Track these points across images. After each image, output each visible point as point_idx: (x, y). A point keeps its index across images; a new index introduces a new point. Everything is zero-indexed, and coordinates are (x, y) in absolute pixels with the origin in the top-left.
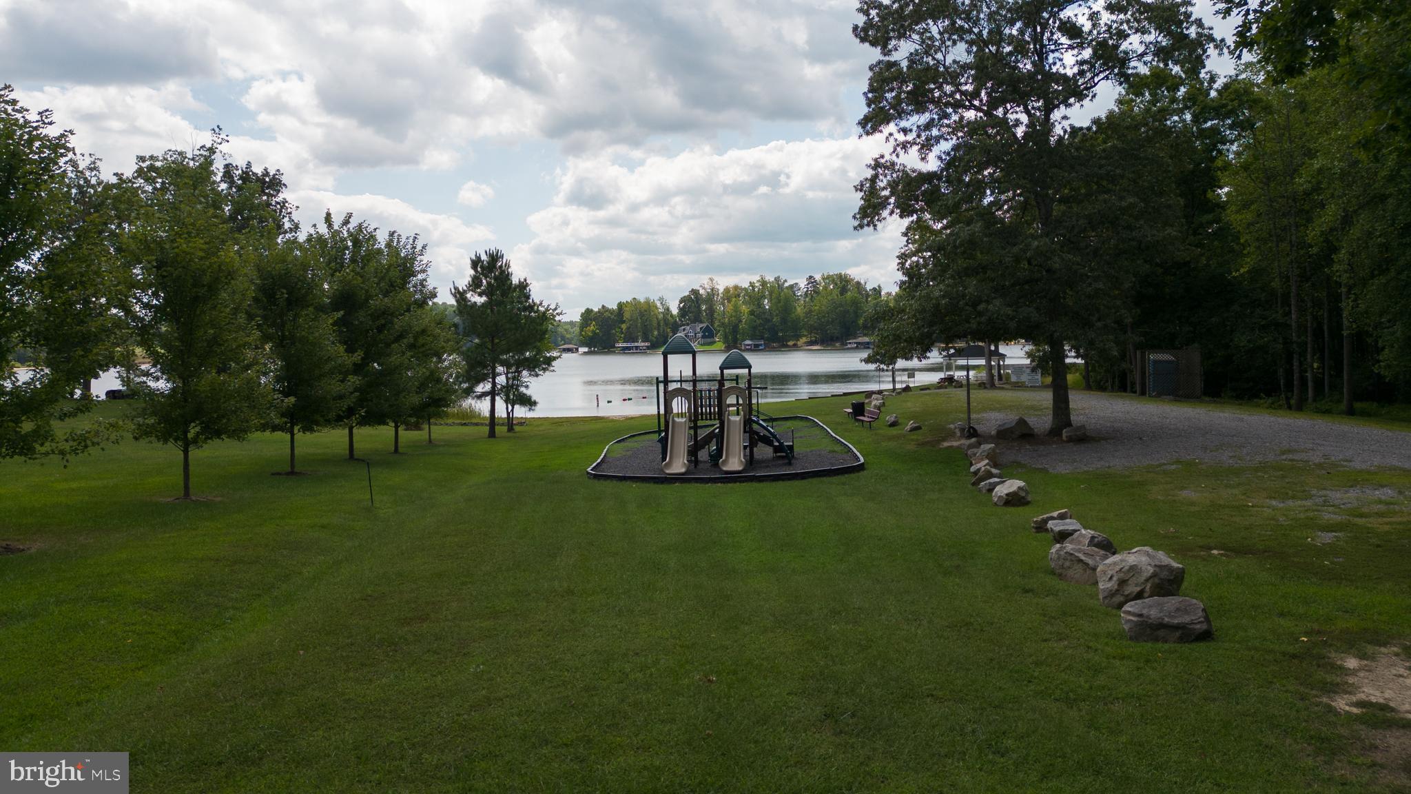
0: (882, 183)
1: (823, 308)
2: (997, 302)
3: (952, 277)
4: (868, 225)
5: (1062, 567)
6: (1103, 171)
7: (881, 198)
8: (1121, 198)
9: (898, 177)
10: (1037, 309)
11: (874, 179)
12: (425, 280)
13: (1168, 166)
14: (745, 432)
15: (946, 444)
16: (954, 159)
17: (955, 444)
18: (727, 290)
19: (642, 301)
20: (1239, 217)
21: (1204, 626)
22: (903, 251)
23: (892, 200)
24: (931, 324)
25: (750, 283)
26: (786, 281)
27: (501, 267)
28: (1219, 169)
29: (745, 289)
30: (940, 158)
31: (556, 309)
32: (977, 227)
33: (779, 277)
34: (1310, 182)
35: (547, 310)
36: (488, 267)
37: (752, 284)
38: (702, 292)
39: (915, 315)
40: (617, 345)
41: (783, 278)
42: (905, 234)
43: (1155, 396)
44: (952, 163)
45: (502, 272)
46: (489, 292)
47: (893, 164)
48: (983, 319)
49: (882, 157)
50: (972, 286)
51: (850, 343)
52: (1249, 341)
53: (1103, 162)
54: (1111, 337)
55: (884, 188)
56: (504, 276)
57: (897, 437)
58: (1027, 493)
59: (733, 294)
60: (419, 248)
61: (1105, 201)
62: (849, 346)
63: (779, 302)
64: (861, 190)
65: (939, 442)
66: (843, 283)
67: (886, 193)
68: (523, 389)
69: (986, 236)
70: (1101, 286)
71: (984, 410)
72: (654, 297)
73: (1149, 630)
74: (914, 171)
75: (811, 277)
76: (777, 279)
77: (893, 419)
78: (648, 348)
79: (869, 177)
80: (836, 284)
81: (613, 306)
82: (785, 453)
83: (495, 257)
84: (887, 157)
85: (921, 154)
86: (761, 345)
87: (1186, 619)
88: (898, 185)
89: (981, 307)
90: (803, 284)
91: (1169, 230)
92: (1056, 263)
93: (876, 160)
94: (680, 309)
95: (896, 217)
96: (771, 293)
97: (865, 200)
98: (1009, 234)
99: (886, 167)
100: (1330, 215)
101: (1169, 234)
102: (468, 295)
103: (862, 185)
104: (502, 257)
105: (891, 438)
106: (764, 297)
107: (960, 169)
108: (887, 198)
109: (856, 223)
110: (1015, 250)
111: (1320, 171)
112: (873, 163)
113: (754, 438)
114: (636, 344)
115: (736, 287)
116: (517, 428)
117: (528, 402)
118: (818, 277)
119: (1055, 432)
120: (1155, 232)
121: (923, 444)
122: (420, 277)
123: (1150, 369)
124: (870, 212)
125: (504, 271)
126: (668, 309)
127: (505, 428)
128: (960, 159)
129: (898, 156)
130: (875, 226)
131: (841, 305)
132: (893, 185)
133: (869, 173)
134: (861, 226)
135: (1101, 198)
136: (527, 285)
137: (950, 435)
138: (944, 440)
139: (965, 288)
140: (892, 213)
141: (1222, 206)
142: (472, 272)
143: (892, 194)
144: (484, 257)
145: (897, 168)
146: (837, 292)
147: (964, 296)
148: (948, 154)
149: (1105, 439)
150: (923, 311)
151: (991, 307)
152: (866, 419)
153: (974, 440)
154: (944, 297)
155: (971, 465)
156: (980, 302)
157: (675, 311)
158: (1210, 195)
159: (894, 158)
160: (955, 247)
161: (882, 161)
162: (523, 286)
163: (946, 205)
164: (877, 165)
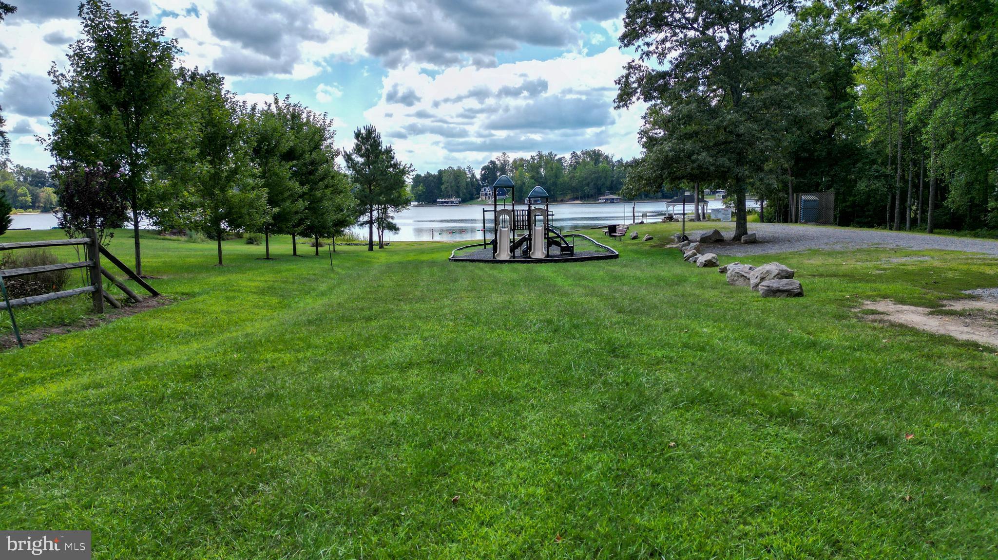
0: (633, 79)
1: (583, 175)
2: (704, 154)
3: (677, 138)
4: (623, 106)
5: (733, 280)
6: (775, 71)
7: (632, 88)
8: (785, 89)
9: (643, 75)
10: (729, 159)
11: (627, 77)
12: (332, 144)
13: (817, 67)
14: (545, 238)
15: (668, 246)
16: (680, 63)
17: (674, 246)
18: (515, 161)
19: (456, 169)
20: (867, 105)
21: (799, 291)
22: (642, 129)
23: (639, 91)
24: (662, 169)
26: (556, 156)
27: (374, 137)
28: (855, 72)
29: (528, 161)
30: (671, 62)
31: (410, 167)
32: (693, 106)
33: (552, 152)
34: (911, 80)
35: (404, 168)
36: (366, 138)
37: (532, 157)
38: (497, 162)
39: (652, 164)
40: (438, 200)
41: (554, 153)
42: (644, 118)
43: (804, 223)
44: (680, 66)
45: (375, 141)
46: (365, 155)
47: (640, 66)
48: (695, 165)
49: (633, 61)
50: (688, 145)
51: (601, 199)
52: (866, 187)
53: (775, 65)
54: (774, 176)
55: (634, 82)
56: (376, 144)
57: (638, 244)
58: (717, 260)
59: (519, 164)
60: (328, 122)
61: (775, 90)
62: (600, 201)
63: (552, 170)
64: (619, 84)
65: (664, 245)
66: (596, 156)
67: (635, 85)
68: (390, 220)
69: (699, 112)
70: (769, 144)
71: (693, 229)
72: (464, 166)
73: (773, 292)
74: (653, 71)
75: (574, 152)
76: (550, 154)
77: (635, 235)
78: (460, 202)
79: (624, 75)
80: (592, 157)
81: (435, 172)
82: (569, 249)
83: (370, 132)
84: (637, 62)
85: (659, 60)
87: (791, 287)
88: (642, 81)
89: (694, 157)
90: (568, 156)
91: (814, 109)
92: (742, 129)
93: (629, 63)
94: (482, 175)
95: (641, 101)
96: (546, 164)
97: (621, 90)
98: (713, 113)
99: (635, 68)
100: (923, 102)
101: (814, 112)
102: (353, 157)
103: (620, 81)
104: (375, 131)
105: (633, 245)
106: (540, 167)
107: (683, 69)
108: (636, 88)
109: (616, 105)
110: (717, 121)
111: (918, 73)
112: (627, 66)
113: (550, 242)
114: (451, 200)
115: (521, 160)
116: (385, 247)
117: (393, 228)
118: (579, 153)
119: (737, 239)
120: (805, 110)
121: (654, 246)
122: (329, 141)
123: (801, 205)
124: (625, 97)
125: (376, 141)
126: (473, 175)
127: (378, 247)
128: (684, 63)
129: (643, 61)
130: (628, 107)
131: (595, 173)
132: (639, 81)
133: (625, 72)
134: (619, 107)
135: (772, 88)
136: (391, 150)
137: (672, 241)
138: (667, 244)
139: (684, 145)
140: (638, 99)
141: (855, 97)
142: (356, 141)
143: (639, 86)
144: (363, 131)
145: (642, 69)
146: (592, 163)
147: (684, 150)
148: (677, 59)
149: (768, 242)
150: (658, 160)
151: (700, 157)
152: (617, 234)
153: (686, 242)
154: (671, 151)
155: (684, 253)
156: (693, 154)
157: (478, 176)
158: (848, 90)
159: (641, 62)
160: (679, 120)
161: (633, 64)
162: (389, 151)
163: (674, 92)
164: (630, 67)
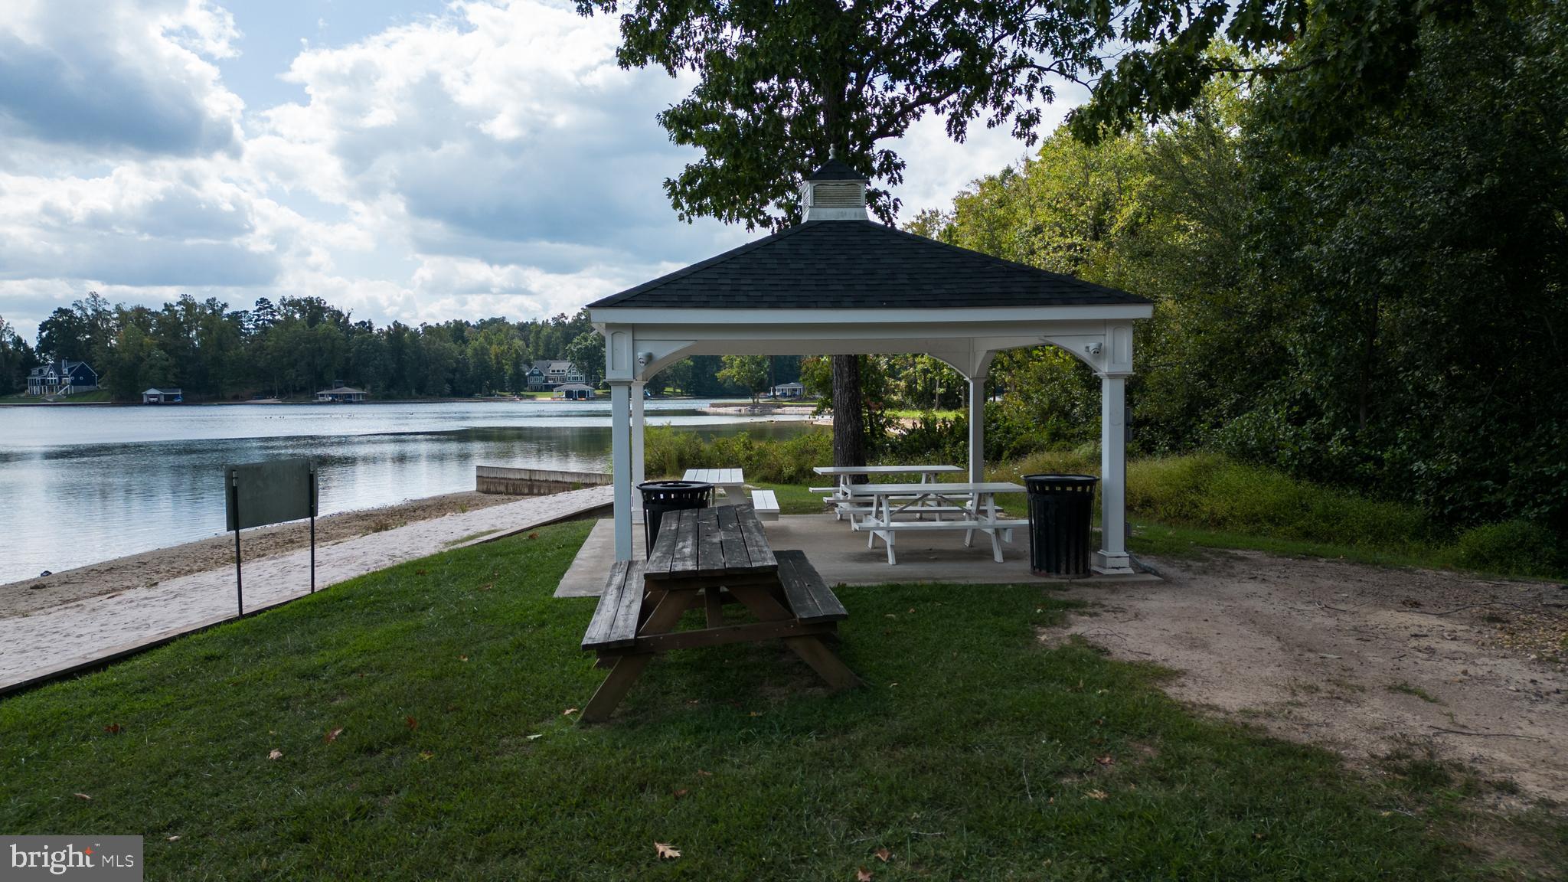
1: (282, 343)
18: (123, 311)
25: (166, 305)
26: (225, 305)
29: (157, 313)
33: (214, 299)
38: (77, 312)
41: (220, 300)
51: (322, 395)
59: (135, 319)
62: (321, 399)
66: (314, 310)
75: (264, 301)
76: (211, 301)
80: (304, 312)
86: (177, 396)
90: (251, 310)
94: (41, 339)
96: (202, 323)
106: (189, 327)
118: (275, 302)
126: (21, 339)
131: (309, 342)
146: (305, 323)
157: (31, 342)
